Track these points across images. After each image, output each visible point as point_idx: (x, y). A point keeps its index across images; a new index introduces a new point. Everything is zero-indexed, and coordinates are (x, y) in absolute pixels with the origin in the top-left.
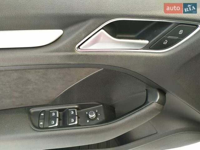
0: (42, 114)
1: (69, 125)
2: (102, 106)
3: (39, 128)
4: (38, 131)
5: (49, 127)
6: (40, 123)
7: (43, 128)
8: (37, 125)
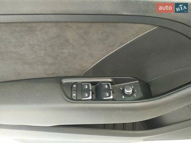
0: (75, 86)
1: (104, 98)
2: (138, 81)
3: (72, 99)
4: (72, 102)
5: (83, 99)
6: (73, 95)
7: (77, 100)
8: (70, 96)
